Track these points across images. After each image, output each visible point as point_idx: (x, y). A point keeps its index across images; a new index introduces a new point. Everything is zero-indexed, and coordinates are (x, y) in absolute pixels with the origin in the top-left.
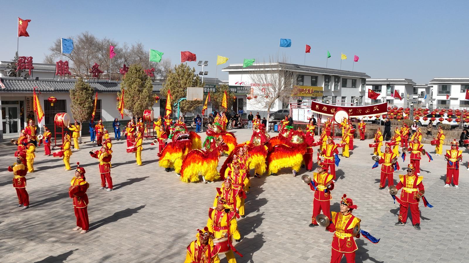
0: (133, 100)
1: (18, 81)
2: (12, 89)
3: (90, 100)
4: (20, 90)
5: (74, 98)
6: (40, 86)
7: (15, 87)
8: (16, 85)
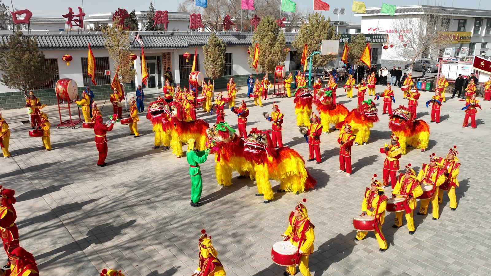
0: (265, 55)
1: (155, 37)
2: (150, 45)
3: (222, 56)
4: (157, 47)
5: (207, 55)
6: (175, 42)
7: (152, 44)
8: (153, 42)
